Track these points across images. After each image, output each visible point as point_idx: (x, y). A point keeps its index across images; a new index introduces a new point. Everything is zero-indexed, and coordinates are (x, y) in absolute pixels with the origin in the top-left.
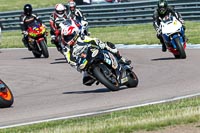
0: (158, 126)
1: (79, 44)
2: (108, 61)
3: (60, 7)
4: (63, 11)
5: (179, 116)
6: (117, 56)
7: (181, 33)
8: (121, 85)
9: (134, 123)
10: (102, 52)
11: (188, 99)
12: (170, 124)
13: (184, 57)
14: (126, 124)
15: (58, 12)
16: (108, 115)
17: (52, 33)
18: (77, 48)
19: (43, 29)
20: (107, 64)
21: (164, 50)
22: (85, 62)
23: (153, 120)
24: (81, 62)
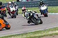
0: (41, 36)
1: (27, 12)
2: (35, 16)
3: (10, 3)
4: (11, 4)
5: (48, 33)
6: (37, 15)
7: (47, 10)
8: (38, 23)
9: (35, 36)
10: (33, 14)
11: (50, 29)
12: (45, 36)
13: (47, 16)
14: (32, 36)
15: (9, 4)
16: (27, 33)
17: (8, 10)
18: (26, 13)
19: (5, 9)
20: (35, 17)
21: (41, 14)
22: (29, 17)
23: (40, 35)
24: (28, 17)
